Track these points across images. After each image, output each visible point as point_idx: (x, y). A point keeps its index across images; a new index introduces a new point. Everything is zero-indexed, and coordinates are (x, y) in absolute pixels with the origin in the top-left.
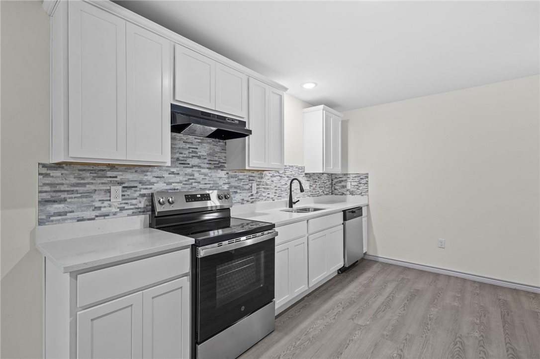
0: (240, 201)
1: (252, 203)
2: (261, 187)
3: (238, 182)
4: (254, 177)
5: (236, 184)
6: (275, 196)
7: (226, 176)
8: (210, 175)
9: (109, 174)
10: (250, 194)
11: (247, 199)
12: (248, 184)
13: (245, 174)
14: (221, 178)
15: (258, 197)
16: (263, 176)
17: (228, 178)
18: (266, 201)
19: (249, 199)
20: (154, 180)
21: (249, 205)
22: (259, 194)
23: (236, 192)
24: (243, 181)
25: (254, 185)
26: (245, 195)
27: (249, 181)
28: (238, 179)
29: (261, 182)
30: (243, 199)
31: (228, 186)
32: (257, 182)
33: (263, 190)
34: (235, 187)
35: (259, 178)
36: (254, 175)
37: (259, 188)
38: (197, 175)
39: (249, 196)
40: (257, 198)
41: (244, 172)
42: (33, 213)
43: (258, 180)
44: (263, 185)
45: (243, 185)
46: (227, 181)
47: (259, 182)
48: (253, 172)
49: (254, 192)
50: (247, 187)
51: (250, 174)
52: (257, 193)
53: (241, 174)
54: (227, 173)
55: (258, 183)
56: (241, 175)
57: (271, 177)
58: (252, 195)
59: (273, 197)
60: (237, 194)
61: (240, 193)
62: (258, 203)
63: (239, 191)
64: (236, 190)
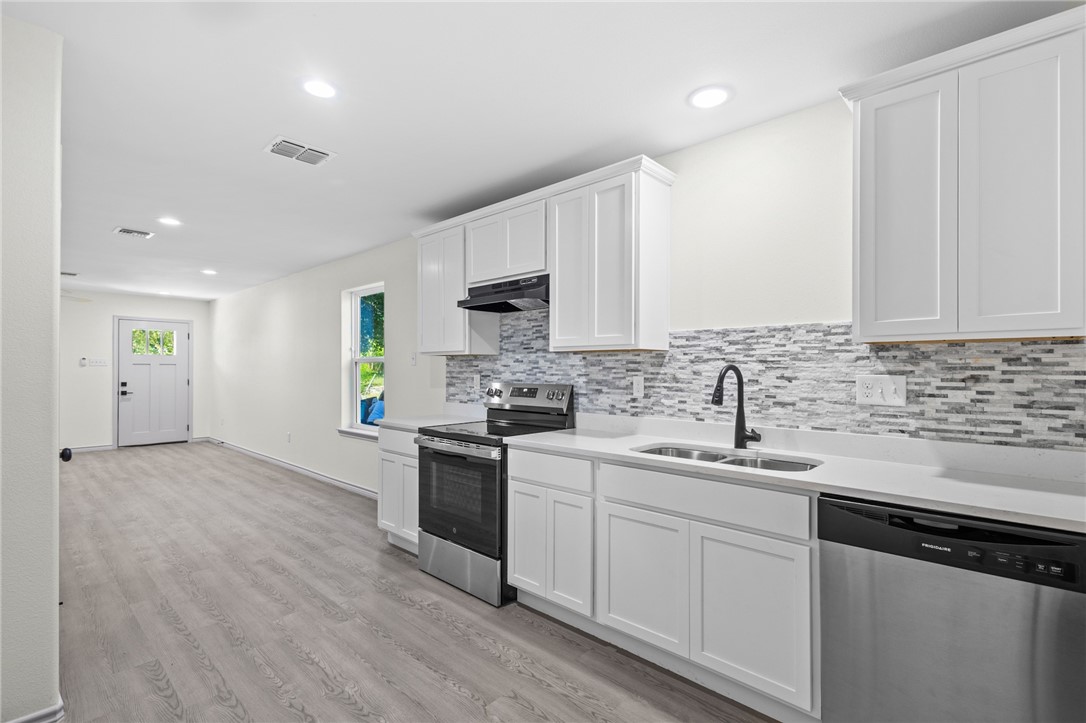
0: (608, 408)
1: (633, 415)
2: (657, 385)
3: (605, 373)
4: (639, 363)
5: (600, 377)
6: (704, 409)
7: (582, 363)
8: (557, 361)
9: (475, 363)
10: (629, 397)
11: (622, 406)
12: (624, 378)
13: (619, 358)
14: (573, 366)
15: (649, 406)
16: (666, 360)
17: (585, 366)
18: (674, 419)
19: (628, 407)
20: (502, 369)
21: (627, 418)
22: (652, 400)
23: (599, 391)
24: (614, 371)
25: (638, 381)
26: (618, 397)
27: (628, 371)
28: (604, 368)
29: (658, 374)
30: (613, 406)
31: (585, 380)
32: (646, 373)
33: (664, 391)
34: (599, 383)
35: (653, 365)
36: (638, 359)
37: (653, 387)
38: (542, 362)
39: (628, 402)
40: (646, 408)
41: (617, 355)
42: (443, 392)
43: (651, 370)
44: (665, 382)
45: (614, 378)
46: (583, 370)
47: (652, 373)
48: (637, 353)
49: (639, 393)
50: (623, 383)
51: (630, 357)
52: (646, 396)
53: (610, 358)
54: (584, 358)
55: (647, 376)
56: (610, 361)
57: (692, 362)
58: (634, 400)
59: (700, 411)
60: (601, 395)
61: (607, 393)
62: (647, 418)
63: (605, 389)
64: (599, 388)
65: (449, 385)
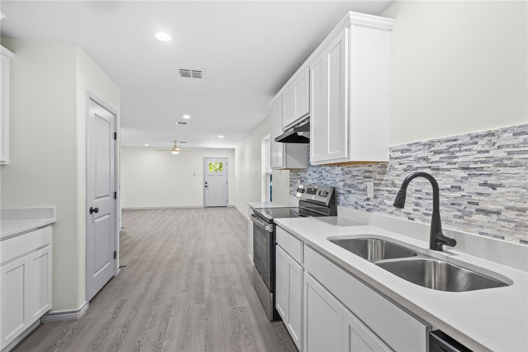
0: (354, 204)
1: (367, 210)
2: (382, 188)
3: (353, 179)
4: (371, 172)
5: (350, 182)
6: (415, 210)
7: (341, 173)
8: (330, 171)
10: (365, 197)
11: (362, 204)
12: (363, 183)
13: (360, 168)
14: (337, 174)
15: (377, 204)
16: (388, 170)
17: (343, 175)
18: (393, 216)
19: (364, 204)
20: (308, 177)
21: (363, 212)
22: (379, 200)
23: (350, 192)
24: (357, 178)
25: (370, 185)
26: (359, 197)
27: (364, 178)
28: (352, 176)
29: (382, 180)
30: (356, 203)
31: (343, 184)
32: (375, 179)
33: (386, 194)
34: (349, 186)
35: (379, 173)
36: (371, 169)
37: (379, 190)
38: (324, 173)
39: (365, 200)
40: (375, 206)
41: (358, 166)
43: (378, 177)
44: (387, 186)
45: (357, 183)
46: (342, 177)
47: (379, 180)
48: (370, 164)
49: (371, 195)
50: (362, 187)
51: (366, 168)
52: (375, 197)
53: (355, 169)
54: (342, 169)
55: (376, 182)
56: (355, 171)
57: (405, 170)
58: (368, 199)
59: (411, 211)
60: (351, 195)
61: (354, 193)
62: (375, 214)
63: (353, 191)
64: (350, 189)
65: (291, 185)
